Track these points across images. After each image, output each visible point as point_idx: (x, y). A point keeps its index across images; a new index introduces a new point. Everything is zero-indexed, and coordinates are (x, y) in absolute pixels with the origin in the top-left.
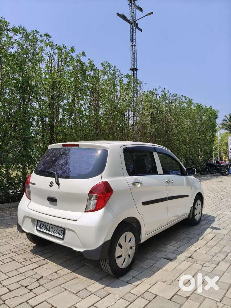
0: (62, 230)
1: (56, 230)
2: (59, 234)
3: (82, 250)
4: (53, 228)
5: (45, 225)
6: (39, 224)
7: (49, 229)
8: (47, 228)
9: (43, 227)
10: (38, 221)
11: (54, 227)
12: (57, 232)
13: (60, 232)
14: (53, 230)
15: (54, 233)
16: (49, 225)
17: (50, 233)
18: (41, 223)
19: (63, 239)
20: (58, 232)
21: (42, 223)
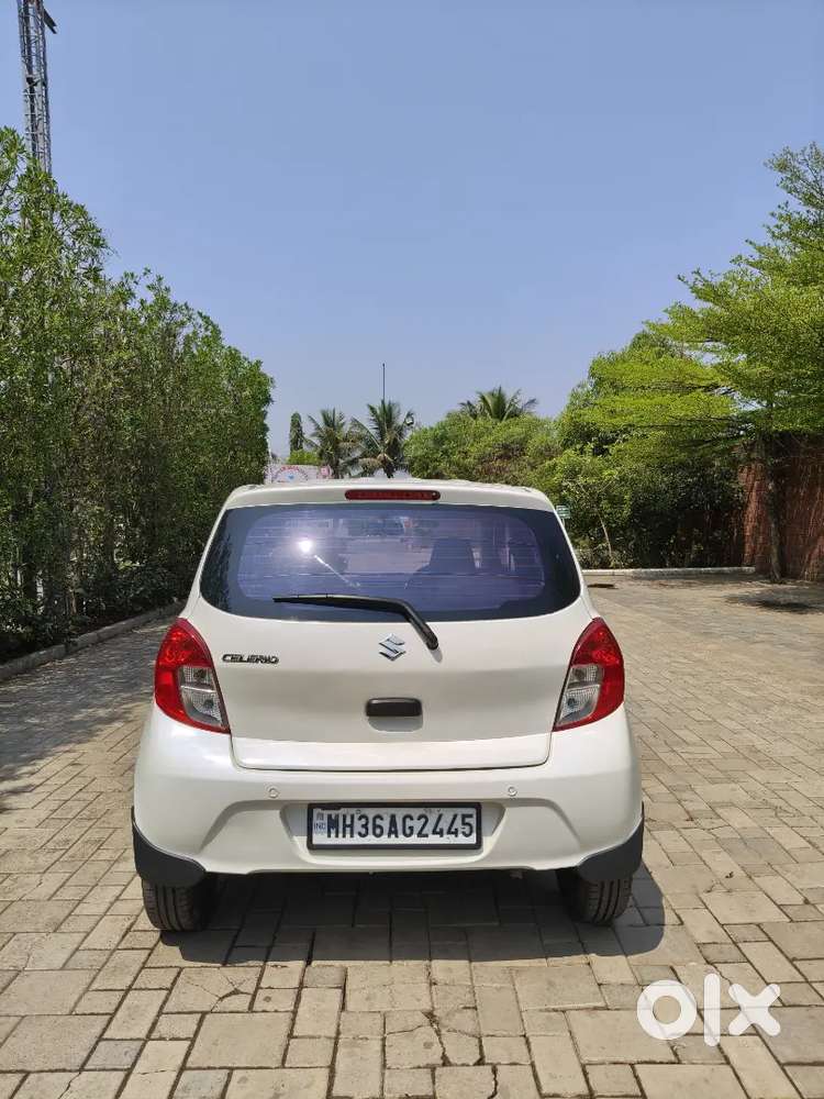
0: (464, 817)
1: (432, 820)
2: (456, 833)
3: (573, 861)
4: (415, 816)
5: (363, 815)
6: (321, 820)
7: (392, 825)
8: (376, 827)
9: (351, 826)
10: (312, 806)
11: (420, 810)
12: (440, 826)
13: (458, 824)
14: (417, 825)
15: (427, 836)
16: (386, 813)
17: (401, 840)
18: (333, 813)
19: (478, 846)
20: (444, 825)
21: (343, 811)
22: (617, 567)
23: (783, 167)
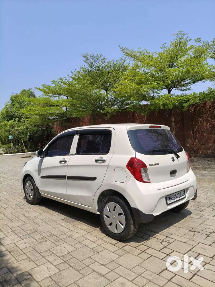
0: (183, 192)
1: (180, 194)
5: (172, 196)
6: (168, 199)
7: (176, 196)
8: (174, 197)
9: (171, 198)
10: (166, 196)
11: (178, 193)
13: (182, 194)
15: (180, 197)
16: (175, 194)
17: (178, 199)
18: (169, 196)
19: (185, 197)
22: (26, 152)
23: (85, 57)
